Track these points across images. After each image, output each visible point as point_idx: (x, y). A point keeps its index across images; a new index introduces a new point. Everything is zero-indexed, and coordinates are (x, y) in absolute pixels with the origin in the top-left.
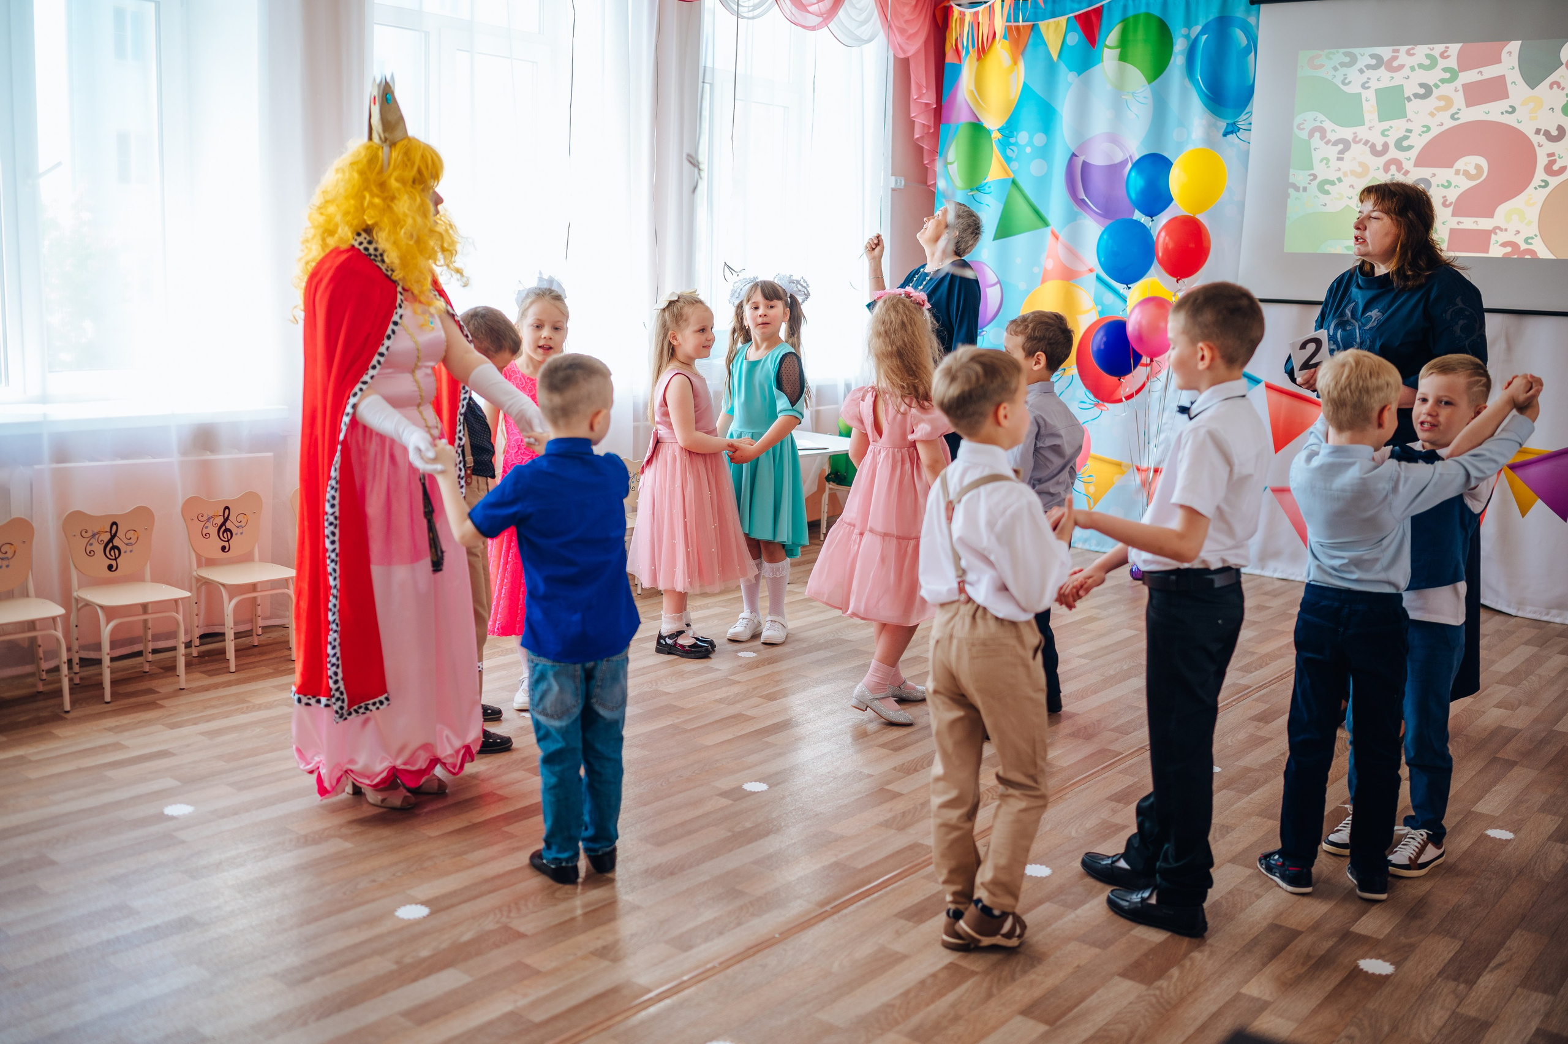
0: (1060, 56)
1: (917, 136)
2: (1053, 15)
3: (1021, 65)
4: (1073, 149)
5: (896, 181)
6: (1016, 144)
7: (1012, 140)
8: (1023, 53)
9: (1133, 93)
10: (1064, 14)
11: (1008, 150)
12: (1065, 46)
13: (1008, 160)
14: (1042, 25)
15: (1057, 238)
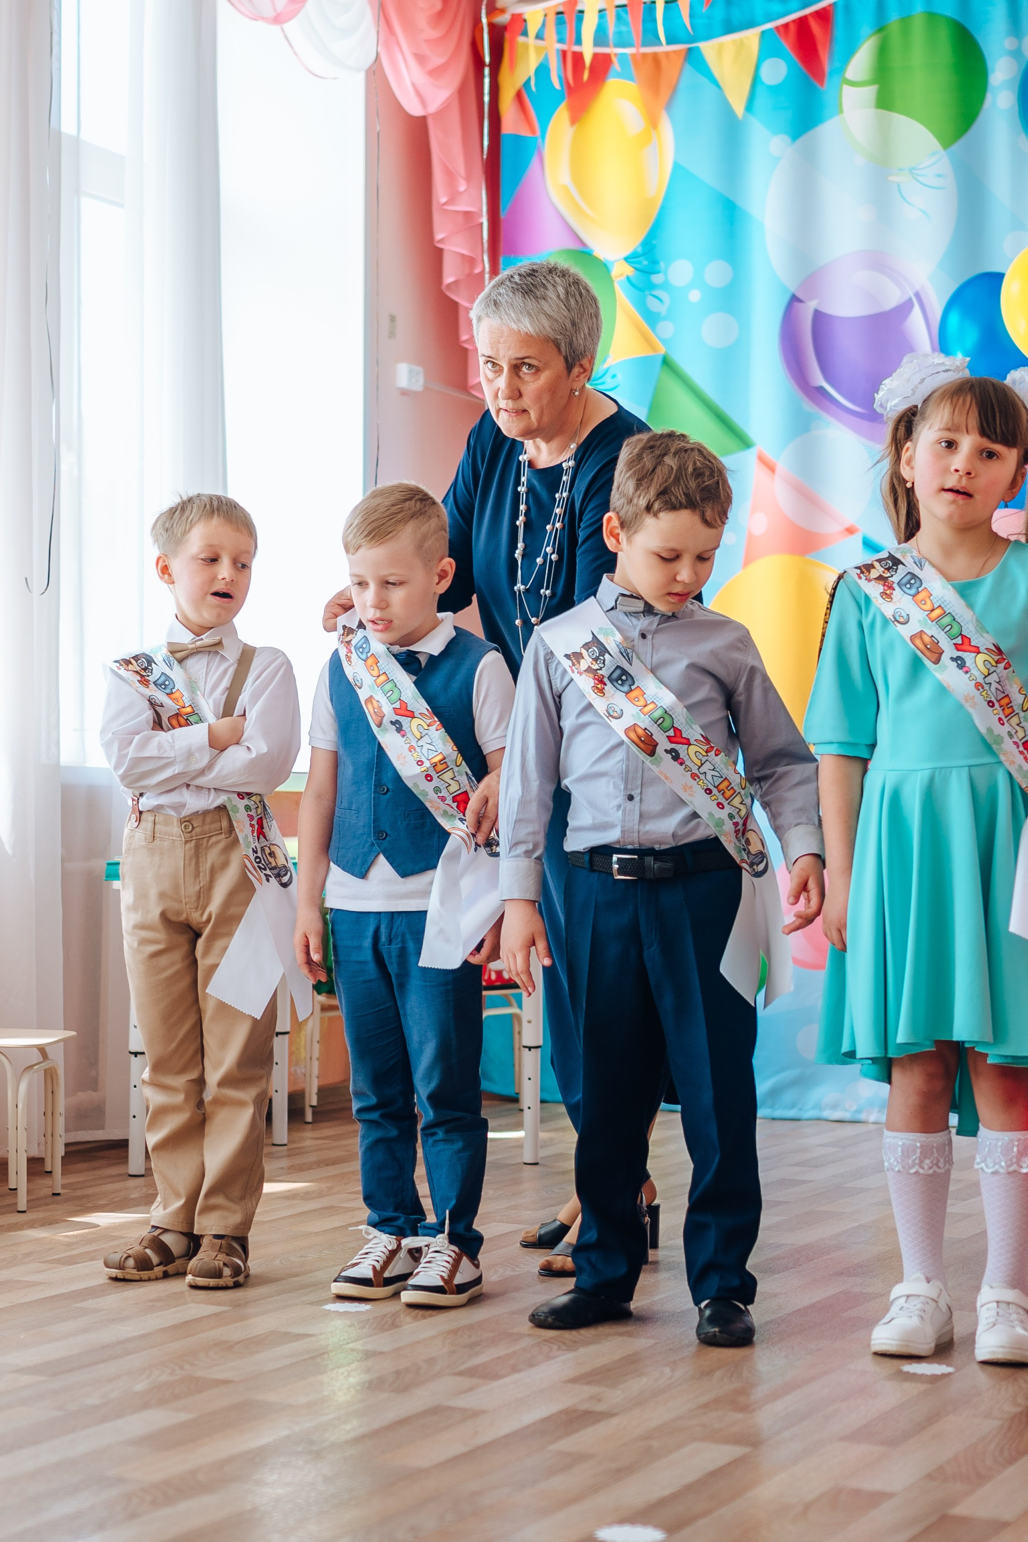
0: (749, 107)
1: (448, 279)
2: (729, 28)
3: (666, 128)
4: (792, 288)
5: (410, 372)
6: (666, 286)
7: (657, 279)
8: (668, 106)
9: (911, 171)
10: (750, 24)
11: (650, 298)
12: (759, 89)
13: (652, 318)
14: (708, 48)
15: (771, 468)
